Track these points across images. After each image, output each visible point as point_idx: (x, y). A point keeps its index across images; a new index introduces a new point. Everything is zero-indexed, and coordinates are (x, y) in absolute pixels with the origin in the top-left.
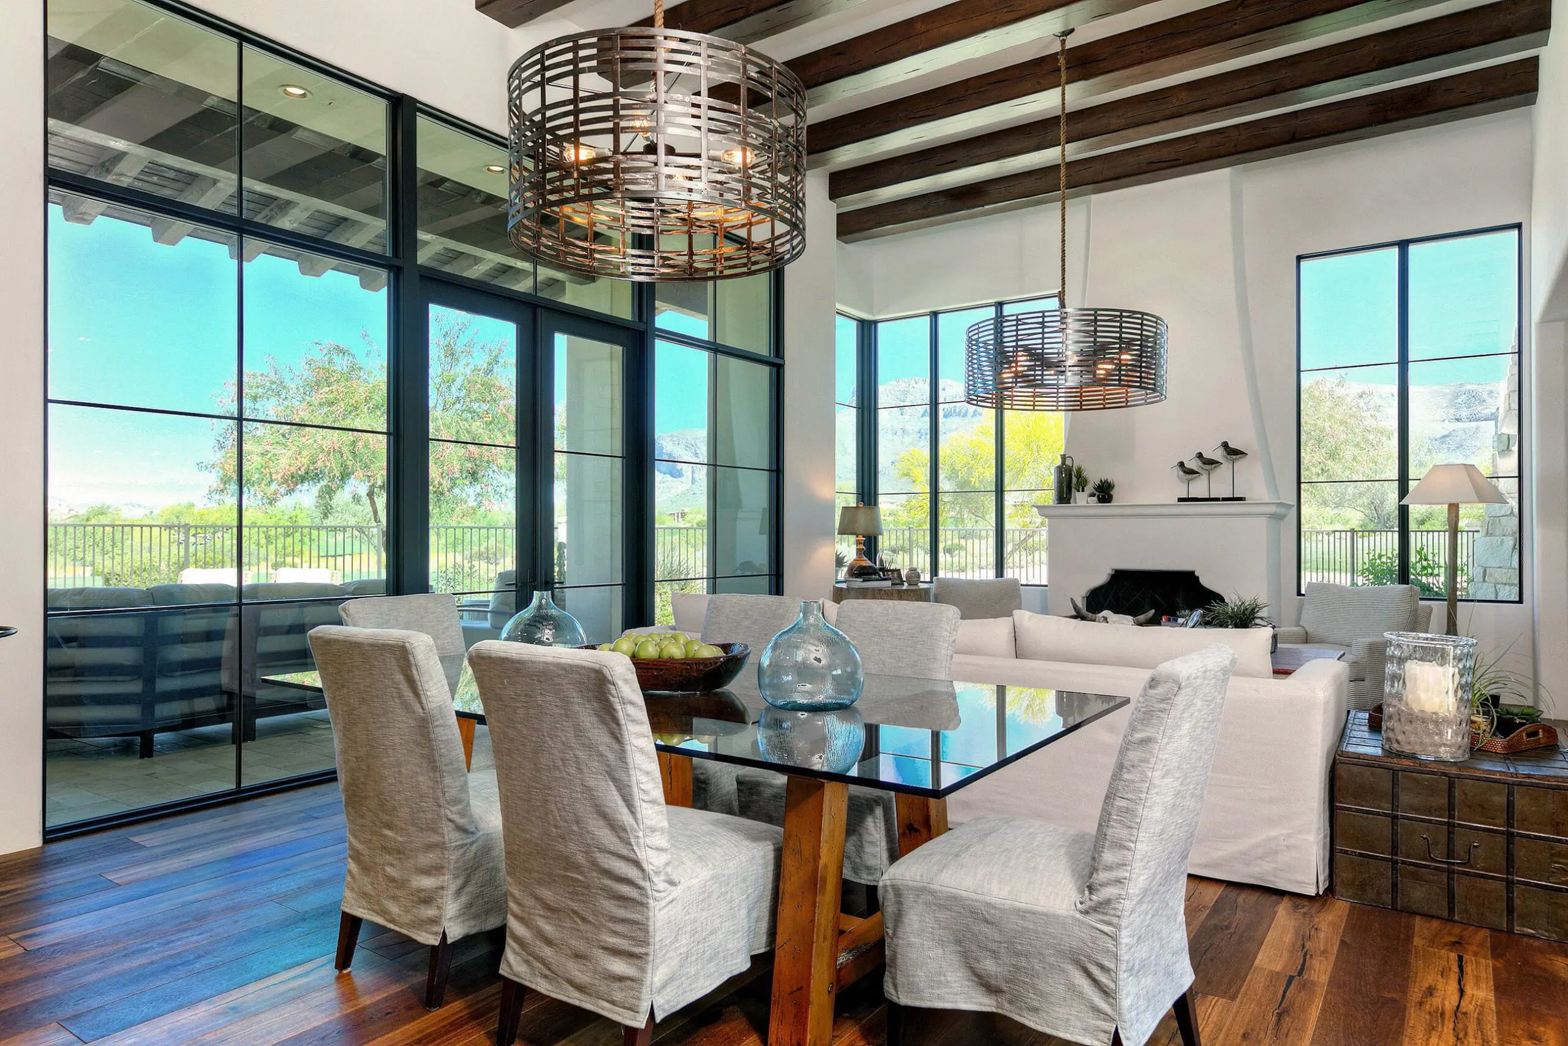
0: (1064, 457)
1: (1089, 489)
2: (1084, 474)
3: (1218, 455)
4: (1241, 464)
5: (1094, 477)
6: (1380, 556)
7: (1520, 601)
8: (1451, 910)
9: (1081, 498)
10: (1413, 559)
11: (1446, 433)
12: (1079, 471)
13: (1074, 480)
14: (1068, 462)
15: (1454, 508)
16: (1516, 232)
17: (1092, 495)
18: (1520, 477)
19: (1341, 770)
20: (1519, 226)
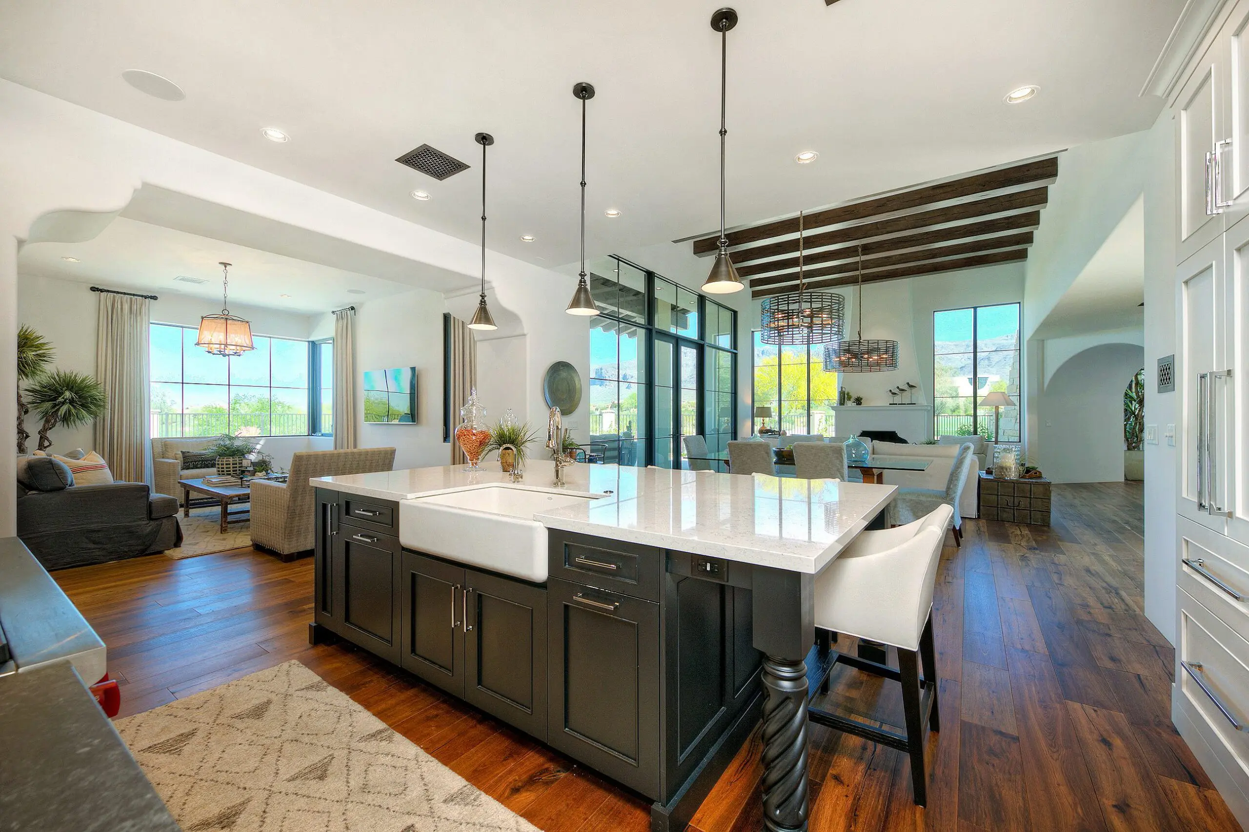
0: (842, 388)
1: (852, 400)
2: (850, 394)
3: (906, 387)
4: (914, 390)
5: (854, 395)
6: (964, 426)
7: (1020, 442)
8: (1014, 520)
9: (850, 404)
10: (978, 426)
11: (963, 365)
12: (848, 394)
13: (846, 396)
14: (843, 389)
15: (997, 408)
16: (1018, 304)
17: (854, 402)
18: (1020, 396)
19: (982, 483)
20: (1019, 303)
